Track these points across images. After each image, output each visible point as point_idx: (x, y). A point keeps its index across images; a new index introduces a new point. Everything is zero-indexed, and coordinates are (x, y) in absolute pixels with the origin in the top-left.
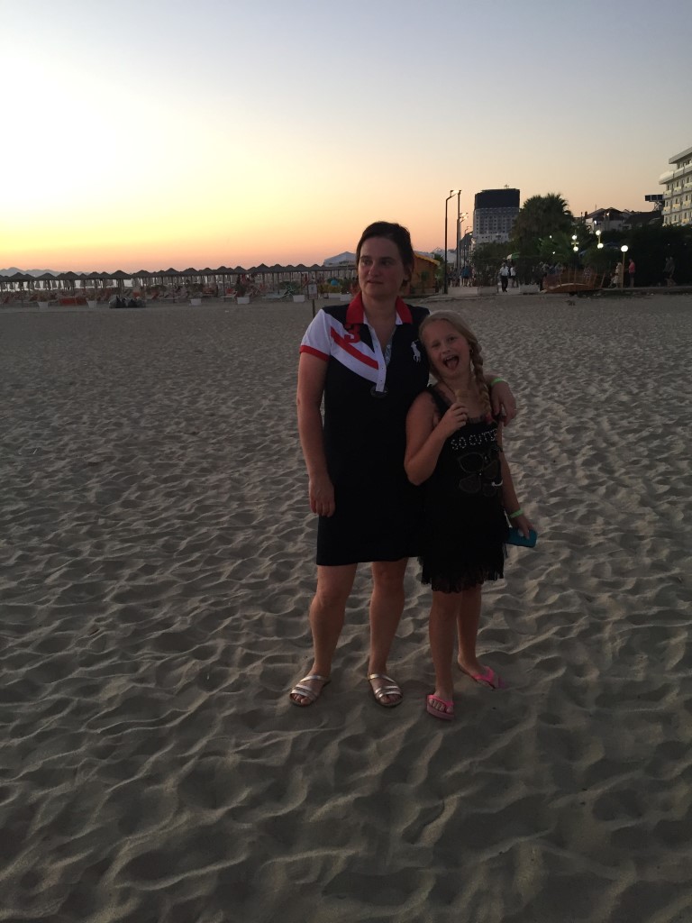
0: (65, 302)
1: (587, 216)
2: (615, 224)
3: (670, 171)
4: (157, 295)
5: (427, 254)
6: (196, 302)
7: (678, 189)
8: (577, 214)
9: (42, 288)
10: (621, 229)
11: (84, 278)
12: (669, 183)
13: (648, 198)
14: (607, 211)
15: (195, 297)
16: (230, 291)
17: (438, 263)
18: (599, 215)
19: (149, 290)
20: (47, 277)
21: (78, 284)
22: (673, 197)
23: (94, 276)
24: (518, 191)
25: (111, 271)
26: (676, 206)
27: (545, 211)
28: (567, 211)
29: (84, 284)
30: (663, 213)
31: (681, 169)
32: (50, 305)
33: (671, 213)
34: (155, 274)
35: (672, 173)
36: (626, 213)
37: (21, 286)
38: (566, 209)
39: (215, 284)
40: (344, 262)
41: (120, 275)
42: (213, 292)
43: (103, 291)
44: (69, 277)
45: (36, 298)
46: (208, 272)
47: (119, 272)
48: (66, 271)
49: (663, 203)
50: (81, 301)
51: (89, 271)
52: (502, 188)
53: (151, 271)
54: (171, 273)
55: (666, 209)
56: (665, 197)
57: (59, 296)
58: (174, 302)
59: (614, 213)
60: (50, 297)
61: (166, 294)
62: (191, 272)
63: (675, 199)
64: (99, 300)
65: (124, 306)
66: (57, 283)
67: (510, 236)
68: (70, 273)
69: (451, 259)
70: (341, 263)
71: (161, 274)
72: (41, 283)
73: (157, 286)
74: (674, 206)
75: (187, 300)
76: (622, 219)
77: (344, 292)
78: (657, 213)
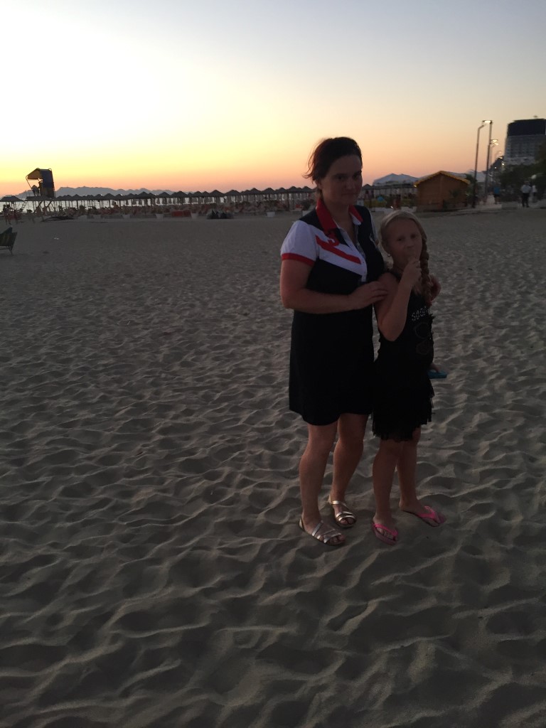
0: (176, 214)
4: (243, 209)
5: (460, 175)
6: (270, 214)
9: (161, 204)
11: (191, 196)
15: (271, 211)
16: (298, 206)
17: (468, 182)
19: (237, 205)
20: (164, 195)
21: (187, 200)
23: (198, 194)
25: (210, 191)
29: (191, 201)
32: (165, 216)
34: (243, 193)
37: (146, 202)
39: (288, 201)
40: (390, 182)
41: (216, 194)
42: (285, 206)
43: (203, 206)
44: (180, 195)
45: (155, 210)
46: (282, 191)
47: (216, 191)
48: (177, 191)
50: (187, 214)
51: (194, 191)
52: (533, 118)
53: (240, 191)
54: (254, 192)
57: (173, 210)
58: (255, 214)
60: (166, 211)
61: (250, 208)
62: (269, 191)
64: (200, 213)
65: (218, 218)
66: (172, 199)
67: (537, 159)
68: (181, 192)
69: (481, 179)
70: (387, 183)
71: (247, 193)
72: (161, 200)
73: (244, 202)
75: (265, 213)
77: (388, 206)
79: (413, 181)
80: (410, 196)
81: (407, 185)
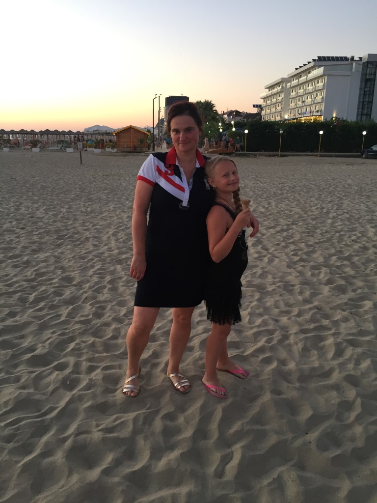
1: (224, 114)
2: (238, 119)
3: (266, 93)
5: (142, 129)
6: (6, 150)
7: (269, 102)
8: (220, 112)
10: (241, 121)
12: (264, 98)
13: (254, 106)
14: (234, 111)
15: (5, 147)
16: (27, 144)
17: (149, 134)
18: (230, 113)
22: (266, 106)
24: (188, 98)
26: (268, 111)
27: (204, 109)
28: (215, 110)
30: (262, 114)
31: (271, 92)
33: (266, 115)
35: (266, 94)
36: (243, 113)
38: (214, 109)
39: (17, 140)
40: (96, 131)
42: (16, 144)
49: (262, 109)
52: (180, 95)
55: (263, 113)
56: (262, 106)
59: (238, 113)
63: (267, 107)
69: (156, 132)
70: (94, 131)
74: (267, 111)
76: (241, 116)
77: (96, 147)
78: (259, 114)
79: (113, 131)
80: (110, 141)
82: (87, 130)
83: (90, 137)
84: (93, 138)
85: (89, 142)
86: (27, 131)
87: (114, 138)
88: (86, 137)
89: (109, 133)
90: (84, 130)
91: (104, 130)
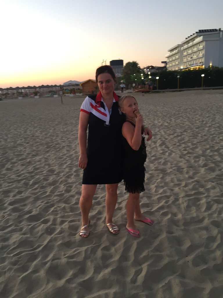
1: (145, 68)
2: (153, 71)
3: (169, 54)
4: (6, 96)
6: (20, 98)
7: (171, 59)
8: (142, 68)
12: (168, 57)
13: (162, 62)
14: (150, 66)
16: (32, 94)
18: (148, 68)
19: (3, 95)
24: (123, 60)
26: (171, 65)
27: (132, 66)
31: (172, 53)
34: (5, 89)
36: (156, 67)
38: (138, 66)
39: (26, 92)
40: (70, 84)
42: (26, 95)
46: (24, 88)
49: (167, 64)
52: (118, 59)
53: (3, 88)
54: (11, 88)
55: (168, 66)
56: (167, 62)
58: (12, 98)
59: (153, 67)
61: (9, 95)
62: (18, 88)
63: (170, 62)
67: (122, 75)
71: (7, 89)
73: (6, 93)
75: (17, 98)
76: (154, 69)
77: (70, 93)
78: (165, 67)
79: (79, 83)
80: (79, 89)
81: (77, 84)
82: (65, 83)
83: (67, 88)
84: (69, 88)
85: (67, 90)
86: (31, 87)
87: (81, 87)
88: (65, 88)
89: (77, 85)
90: (64, 84)
91: (74, 83)
